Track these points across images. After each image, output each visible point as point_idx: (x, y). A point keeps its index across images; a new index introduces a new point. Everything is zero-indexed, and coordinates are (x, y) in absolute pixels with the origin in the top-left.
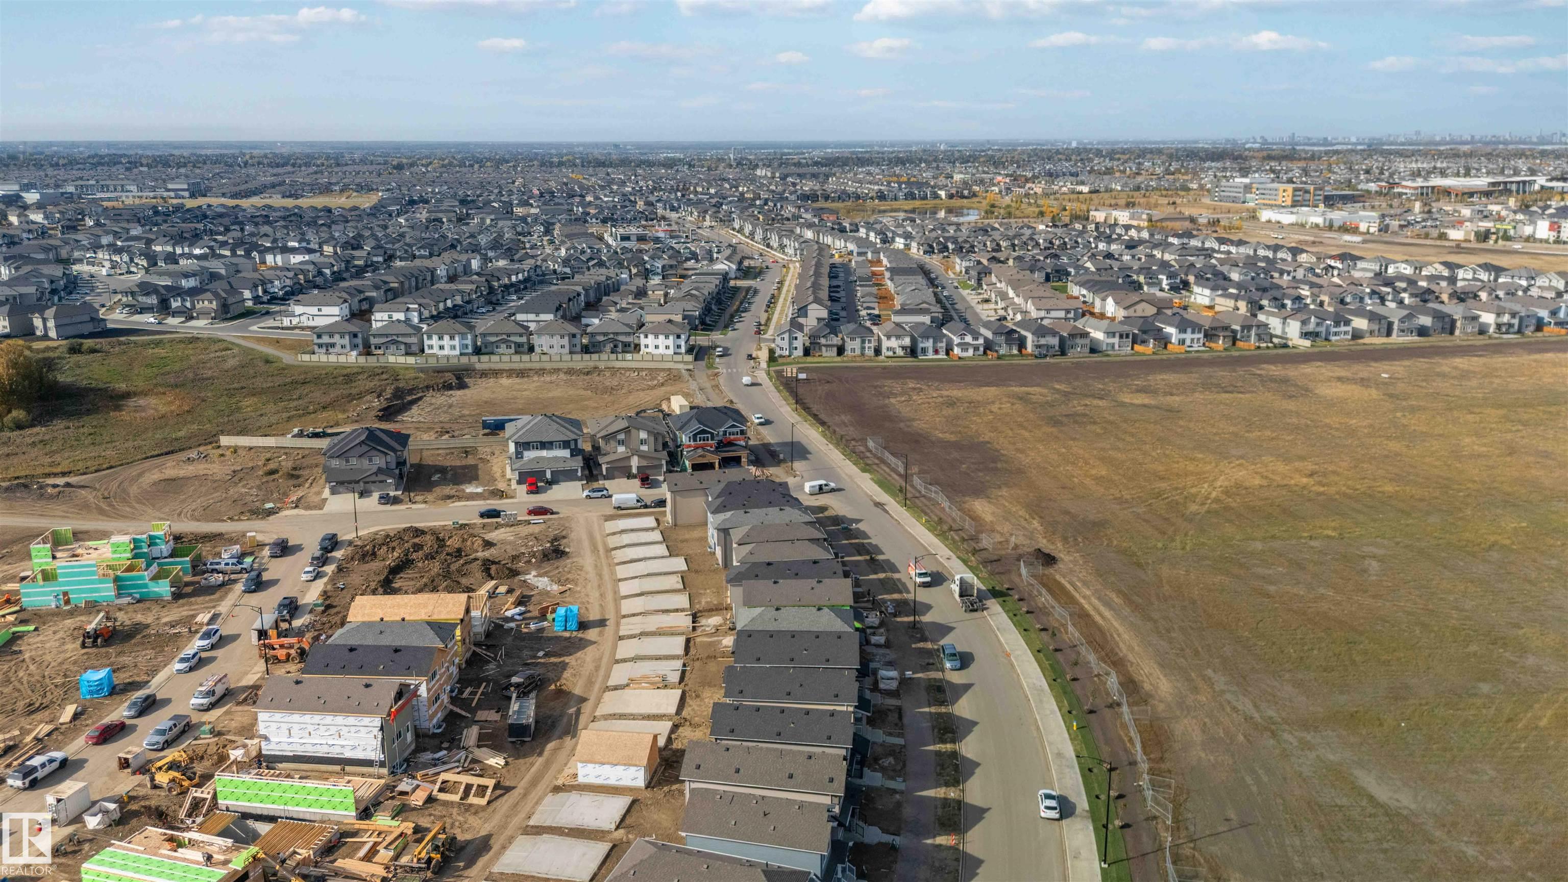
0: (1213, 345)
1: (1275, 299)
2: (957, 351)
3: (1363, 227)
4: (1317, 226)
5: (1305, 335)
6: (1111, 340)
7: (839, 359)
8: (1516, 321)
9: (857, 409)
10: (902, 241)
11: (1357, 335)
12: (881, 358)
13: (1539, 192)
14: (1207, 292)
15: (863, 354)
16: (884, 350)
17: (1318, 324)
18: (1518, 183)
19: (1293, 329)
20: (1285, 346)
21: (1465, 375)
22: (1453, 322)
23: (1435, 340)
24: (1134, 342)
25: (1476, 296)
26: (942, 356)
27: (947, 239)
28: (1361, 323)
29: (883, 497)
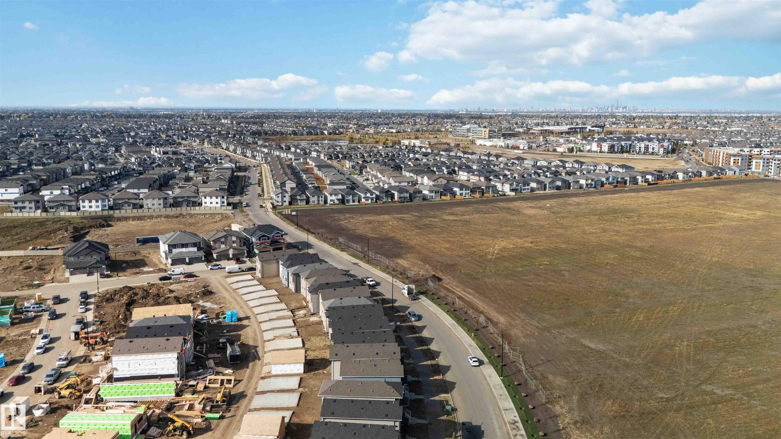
0: (474, 195)
1: (496, 176)
2: (363, 200)
3: (521, 147)
4: (501, 146)
5: (512, 190)
6: (431, 194)
7: (307, 206)
8: (593, 183)
9: (325, 226)
10: (316, 153)
11: (532, 190)
12: (328, 205)
13: (588, 132)
14: (466, 174)
15: (318, 203)
16: (329, 201)
17: (517, 185)
18: (580, 128)
19: (507, 188)
20: (505, 195)
21: (579, 204)
22: (570, 184)
23: (563, 191)
24: (441, 195)
25: (575, 174)
26: (356, 203)
27: (338, 152)
28: (533, 185)
29: (356, 261)
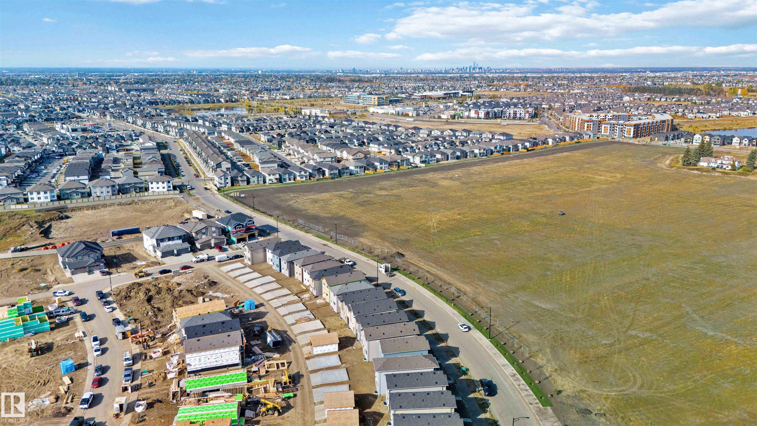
0: (392, 168)
1: (404, 148)
2: (298, 178)
3: (410, 114)
4: (392, 114)
5: (422, 162)
6: (357, 170)
7: (249, 186)
8: (485, 152)
9: (277, 207)
10: (226, 126)
11: (438, 161)
12: (266, 184)
14: (376, 146)
15: (258, 183)
16: (267, 181)
17: (426, 158)
19: (417, 160)
20: (417, 167)
21: (480, 173)
22: (467, 153)
24: (365, 170)
26: (292, 181)
27: (248, 125)
28: (439, 156)
29: (325, 242)
